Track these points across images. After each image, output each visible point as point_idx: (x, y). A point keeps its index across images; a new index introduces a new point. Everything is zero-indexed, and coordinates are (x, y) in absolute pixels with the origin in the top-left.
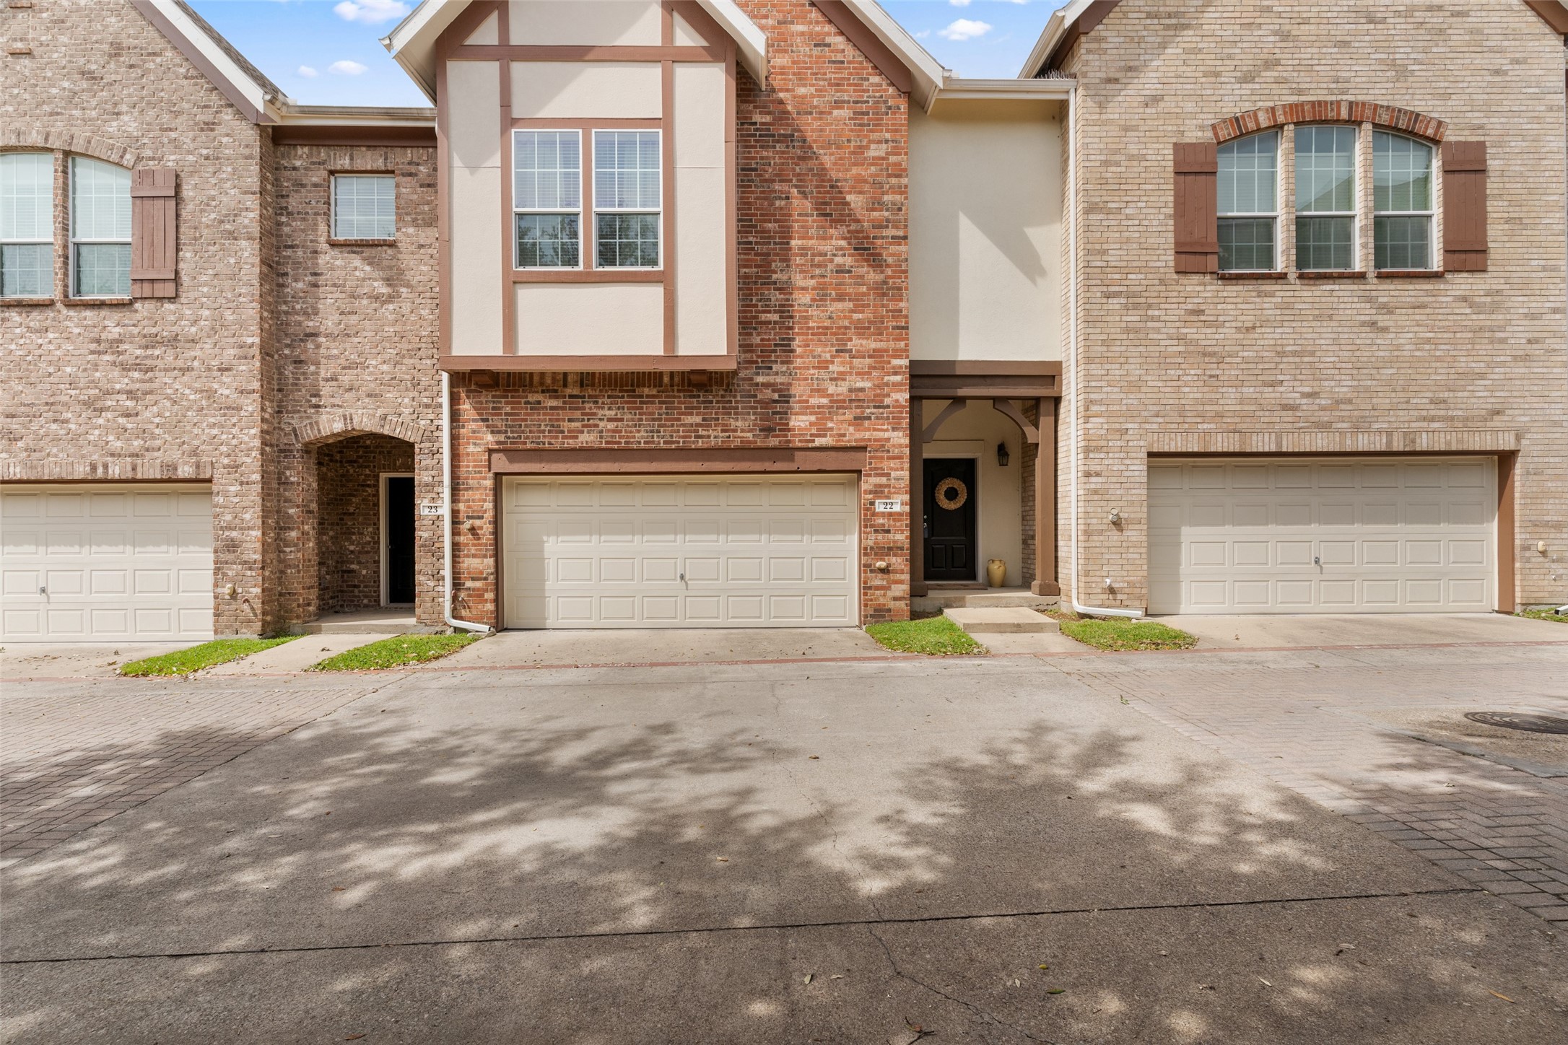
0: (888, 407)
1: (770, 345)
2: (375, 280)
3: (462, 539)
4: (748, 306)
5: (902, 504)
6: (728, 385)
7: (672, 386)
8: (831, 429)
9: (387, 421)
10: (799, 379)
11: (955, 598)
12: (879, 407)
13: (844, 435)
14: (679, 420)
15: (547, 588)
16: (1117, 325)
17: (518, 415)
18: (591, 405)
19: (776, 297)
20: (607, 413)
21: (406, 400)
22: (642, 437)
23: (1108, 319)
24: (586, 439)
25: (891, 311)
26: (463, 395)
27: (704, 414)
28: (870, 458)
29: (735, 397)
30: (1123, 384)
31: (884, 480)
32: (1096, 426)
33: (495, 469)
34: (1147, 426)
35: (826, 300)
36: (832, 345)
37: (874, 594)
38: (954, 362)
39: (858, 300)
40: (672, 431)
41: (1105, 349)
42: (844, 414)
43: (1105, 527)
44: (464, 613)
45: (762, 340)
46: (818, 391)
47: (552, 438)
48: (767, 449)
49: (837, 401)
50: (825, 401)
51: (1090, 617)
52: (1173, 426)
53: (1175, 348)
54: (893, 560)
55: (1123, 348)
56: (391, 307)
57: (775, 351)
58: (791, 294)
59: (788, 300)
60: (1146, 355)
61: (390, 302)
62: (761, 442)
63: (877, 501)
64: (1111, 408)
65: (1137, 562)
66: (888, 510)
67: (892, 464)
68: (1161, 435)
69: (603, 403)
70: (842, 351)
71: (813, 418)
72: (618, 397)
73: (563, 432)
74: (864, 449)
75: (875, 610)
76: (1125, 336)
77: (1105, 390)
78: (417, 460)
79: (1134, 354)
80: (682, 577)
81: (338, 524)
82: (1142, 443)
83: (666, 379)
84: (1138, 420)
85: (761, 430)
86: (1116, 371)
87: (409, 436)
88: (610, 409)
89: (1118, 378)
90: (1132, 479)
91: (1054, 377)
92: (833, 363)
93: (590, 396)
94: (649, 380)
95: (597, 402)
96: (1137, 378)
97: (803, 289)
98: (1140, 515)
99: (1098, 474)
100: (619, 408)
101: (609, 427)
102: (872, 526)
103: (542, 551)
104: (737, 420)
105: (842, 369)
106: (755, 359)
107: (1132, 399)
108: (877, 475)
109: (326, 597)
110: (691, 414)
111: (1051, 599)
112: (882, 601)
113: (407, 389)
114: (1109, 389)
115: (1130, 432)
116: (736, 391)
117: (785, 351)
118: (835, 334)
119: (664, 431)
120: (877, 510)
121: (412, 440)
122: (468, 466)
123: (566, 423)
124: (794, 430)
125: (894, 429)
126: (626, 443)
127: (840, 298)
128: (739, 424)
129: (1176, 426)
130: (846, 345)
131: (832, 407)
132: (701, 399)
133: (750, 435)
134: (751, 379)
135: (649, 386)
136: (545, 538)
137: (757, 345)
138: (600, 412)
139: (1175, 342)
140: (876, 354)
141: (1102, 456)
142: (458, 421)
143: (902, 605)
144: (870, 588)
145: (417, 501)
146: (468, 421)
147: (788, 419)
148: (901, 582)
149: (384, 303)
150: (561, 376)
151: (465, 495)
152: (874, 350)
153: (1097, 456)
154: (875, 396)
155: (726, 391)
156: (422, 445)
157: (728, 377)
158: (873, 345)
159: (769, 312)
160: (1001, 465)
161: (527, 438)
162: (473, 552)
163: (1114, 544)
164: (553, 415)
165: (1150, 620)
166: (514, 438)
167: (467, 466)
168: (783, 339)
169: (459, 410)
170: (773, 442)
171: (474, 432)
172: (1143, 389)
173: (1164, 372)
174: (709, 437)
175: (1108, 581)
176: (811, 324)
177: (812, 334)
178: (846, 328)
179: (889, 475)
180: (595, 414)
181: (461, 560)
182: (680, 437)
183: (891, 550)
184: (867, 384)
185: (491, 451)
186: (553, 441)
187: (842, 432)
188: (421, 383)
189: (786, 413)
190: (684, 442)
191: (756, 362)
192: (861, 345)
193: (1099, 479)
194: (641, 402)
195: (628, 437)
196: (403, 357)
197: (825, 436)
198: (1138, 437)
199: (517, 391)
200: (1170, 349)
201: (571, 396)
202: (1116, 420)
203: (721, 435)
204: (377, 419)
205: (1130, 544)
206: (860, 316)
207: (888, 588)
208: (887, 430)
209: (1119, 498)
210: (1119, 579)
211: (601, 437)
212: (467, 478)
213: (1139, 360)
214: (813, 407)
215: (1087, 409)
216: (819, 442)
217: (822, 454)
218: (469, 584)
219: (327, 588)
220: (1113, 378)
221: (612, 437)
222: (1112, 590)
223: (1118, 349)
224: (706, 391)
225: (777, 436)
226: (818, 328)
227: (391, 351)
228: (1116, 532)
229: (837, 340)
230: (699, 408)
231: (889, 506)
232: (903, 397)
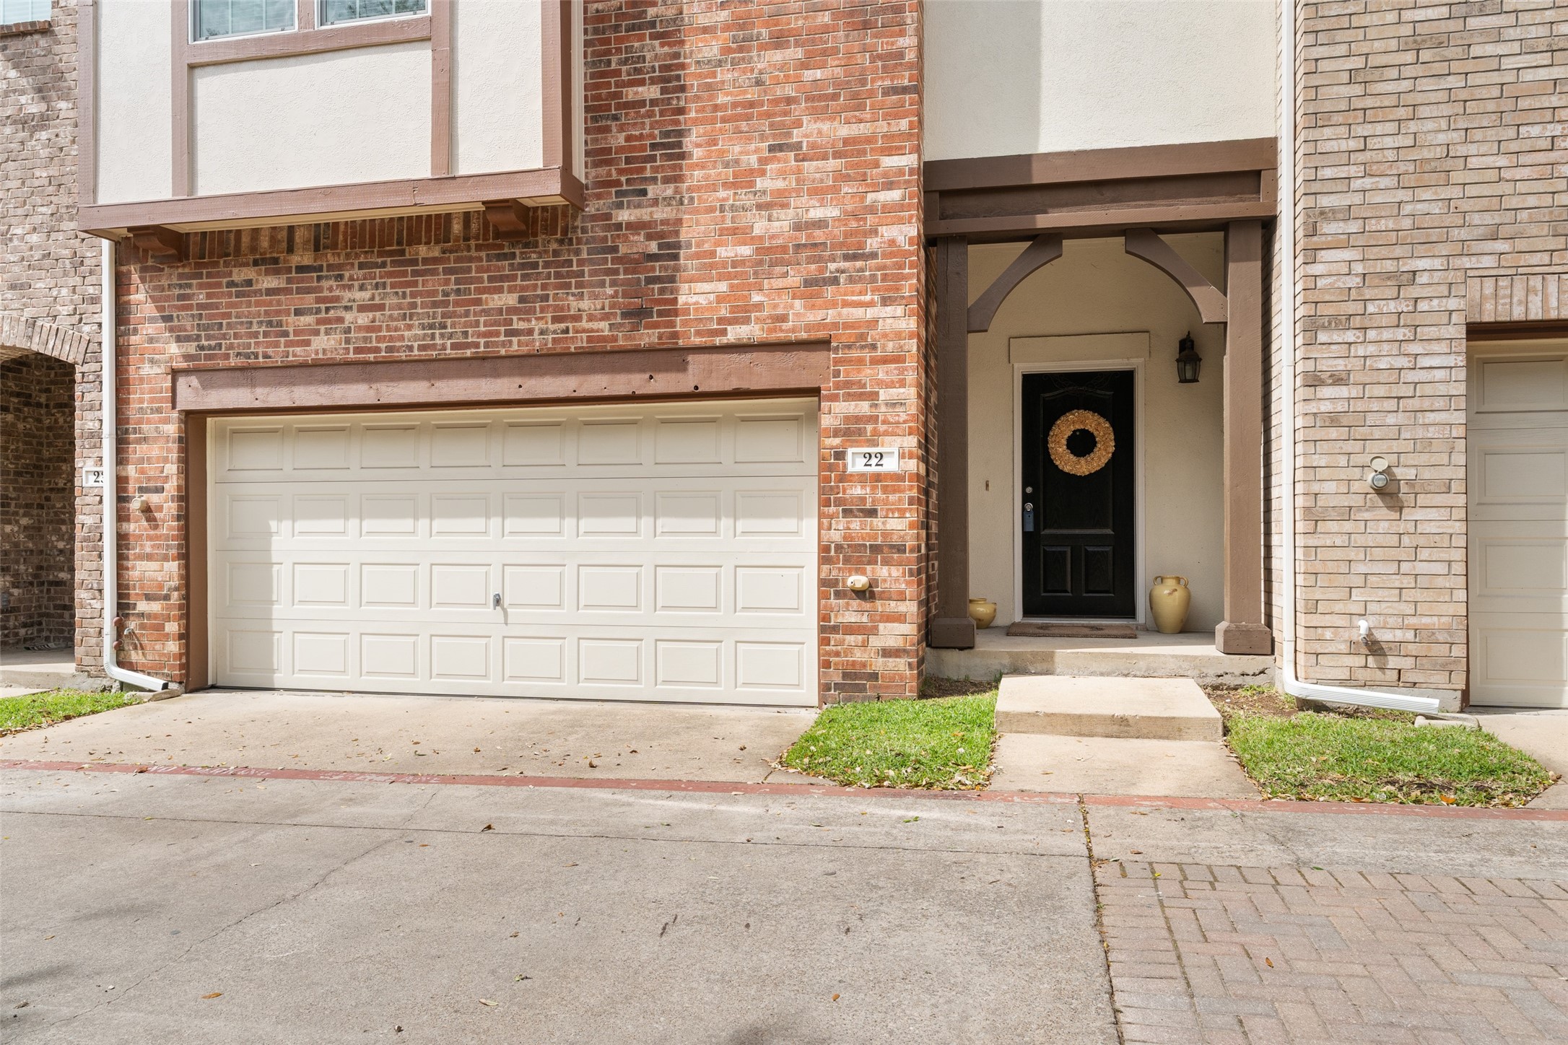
0: (873, 255)
1: (643, 148)
2: (23, 92)
3: (131, 528)
4: (603, 74)
5: (902, 456)
6: (565, 232)
7: (467, 239)
8: (759, 307)
9: (37, 329)
10: (697, 211)
11: (1034, 654)
12: (855, 257)
13: (784, 318)
14: (478, 302)
15: (275, 615)
16: (1390, 32)
17: (216, 306)
18: (332, 283)
19: (654, 51)
20: (359, 295)
21: (64, 292)
22: (416, 338)
23: (1366, 19)
24: (325, 344)
25: (880, 57)
26: (135, 277)
27: (523, 289)
28: (837, 362)
29: (577, 252)
30: (1402, 167)
31: (864, 407)
32: (1334, 268)
33: (182, 405)
34: (1467, 262)
35: (749, 50)
36: (763, 138)
37: (842, 643)
38: (1028, 158)
39: (813, 42)
40: (466, 325)
41: (1358, 90)
42: (786, 275)
43: (1357, 501)
44: (135, 656)
45: (628, 139)
46: (734, 231)
47: (269, 345)
48: (636, 351)
49: (769, 250)
50: (746, 251)
51: (1319, 707)
52: (1535, 259)
53: (1543, 74)
54: (883, 572)
55: (1405, 85)
56: (44, 135)
57: (652, 159)
58: (682, 43)
59: (677, 56)
60: (1463, 95)
61: (43, 127)
62: (626, 338)
63: (850, 451)
64: (1372, 225)
65: (1440, 582)
66: (874, 469)
67: (882, 372)
68: (1503, 282)
69: (351, 279)
70: (780, 148)
71: (723, 287)
72: (376, 265)
73: (286, 334)
74: (824, 344)
75: (845, 676)
76: (1410, 57)
77: (1356, 184)
78: (78, 394)
79: (1433, 97)
80: (498, 601)
81: (41, 507)
82: (1452, 304)
83: (457, 227)
84: (1444, 249)
85: (624, 315)
86: (1386, 138)
87: (66, 353)
88: (362, 288)
89: (1391, 155)
90: (1428, 390)
91: (1258, 174)
92: (763, 173)
93: (330, 267)
94: (428, 230)
95: (341, 277)
96: (1441, 152)
97: (705, 30)
98: (1447, 473)
99: (1338, 380)
100: (377, 286)
101: (360, 322)
102: (838, 502)
103: (268, 550)
104: (581, 296)
105: (780, 184)
106: (614, 176)
107: (1428, 204)
108: (850, 397)
109: (11, 624)
110: (500, 290)
111: (1252, 663)
112: (859, 656)
113: (65, 274)
114: (1368, 182)
115: (1423, 279)
116: (579, 241)
117: (670, 157)
118: (768, 115)
119: (453, 325)
120: (850, 469)
121: (70, 360)
122: (141, 401)
123: (292, 319)
124: (687, 312)
125: (885, 302)
126: (389, 349)
127: (779, 41)
128: (585, 304)
129: (1545, 258)
130: (789, 135)
131: (760, 263)
132: (518, 260)
133: (604, 325)
134: (608, 217)
135: (428, 243)
136: (273, 525)
137: (620, 150)
138: (347, 295)
139: (1545, 59)
140: (849, 149)
141: (1350, 336)
142: (127, 322)
143: (901, 665)
144: (835, 629)
145: (78, 463)
146: (143, 321)
147: (675, 291)
148: (900, 618)
149: (34, 130)
150: (285, 233)
151: (137, 451)
152: (846, 141)
153: (1336, 337)
154: (847, 235)
155: (561, 242)
156: (86, 368)
157: (565, 215)
158: (844, 131)
159: (641, 83)
160: (1183, 380)
161: (231, 347)
162: (148, 550)
163: (1381, 540)
164: (270, 304)
165: (1470, 720)
166: (210, 348)
167: (140, 398)
168: (666, 134)
169: (128, 303)
170: (648, 337)
171: (151, 340)
172: (1457, 177)
173: (1511, 133)
174: (530, 332)
175: (1363, 625)
176: (721, 99)
177: (724, 120)
178: (789, 101)
179: (873, 396)
180: (337, 299)
181: (130, 564)
182: (480, 335)
183: (878, 551)
184: (831, 212)
185: (175, 373)
186: (270, 351)
187: (780, 311)
188: (87, 262)
189: (672, 279)
190: (487, 345)
191: (618, 183)
192: (820, 132)
193: (1343, 391)
194: (415, 273)
195: (391, 339)
196: (60, 220)
197: (746, 321)
198: (1444, 290)
199: (216, 264)
200: (1528, 76)
201: (300, 269)
202: (1384, 252)
203: (552, 327)
204: (22, 326)
205: (1422, 541)
206: (818, 74)
207: (872, 631)
208: (871, 304)
209: (1393, 432)
210: (1392, 621)
211: (348, 341)
212: (140, 422)
213: (1446, 110)
214: (724, 264)
215: (1312, 232)
216: (735, 334)
217: (746, 358)
218: (142, 606)
219: (13, 610)
220: (1378, 156)
221: (365, 339)
222: (1373, 647)
223: (1390, 87)
224: (526, 245)
225: (655, 326)
226: (735, 105)
227: (43, 209)
228: (1384, 513)
229: (772, 126)
230: (514, 278)
231: (874, 461)
232: (906, 232)
